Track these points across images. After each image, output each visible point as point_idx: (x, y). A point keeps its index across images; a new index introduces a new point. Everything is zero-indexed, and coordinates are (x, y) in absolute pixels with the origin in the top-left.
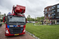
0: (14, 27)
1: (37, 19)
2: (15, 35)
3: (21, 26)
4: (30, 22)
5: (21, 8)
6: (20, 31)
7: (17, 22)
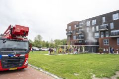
0: (10, 57)
1: (54, 43)
2: (10, 69)
3: (21, 55)
4: (41, 50)
5: (22, 29)
6: (19, 63)
7: (15, 49)
